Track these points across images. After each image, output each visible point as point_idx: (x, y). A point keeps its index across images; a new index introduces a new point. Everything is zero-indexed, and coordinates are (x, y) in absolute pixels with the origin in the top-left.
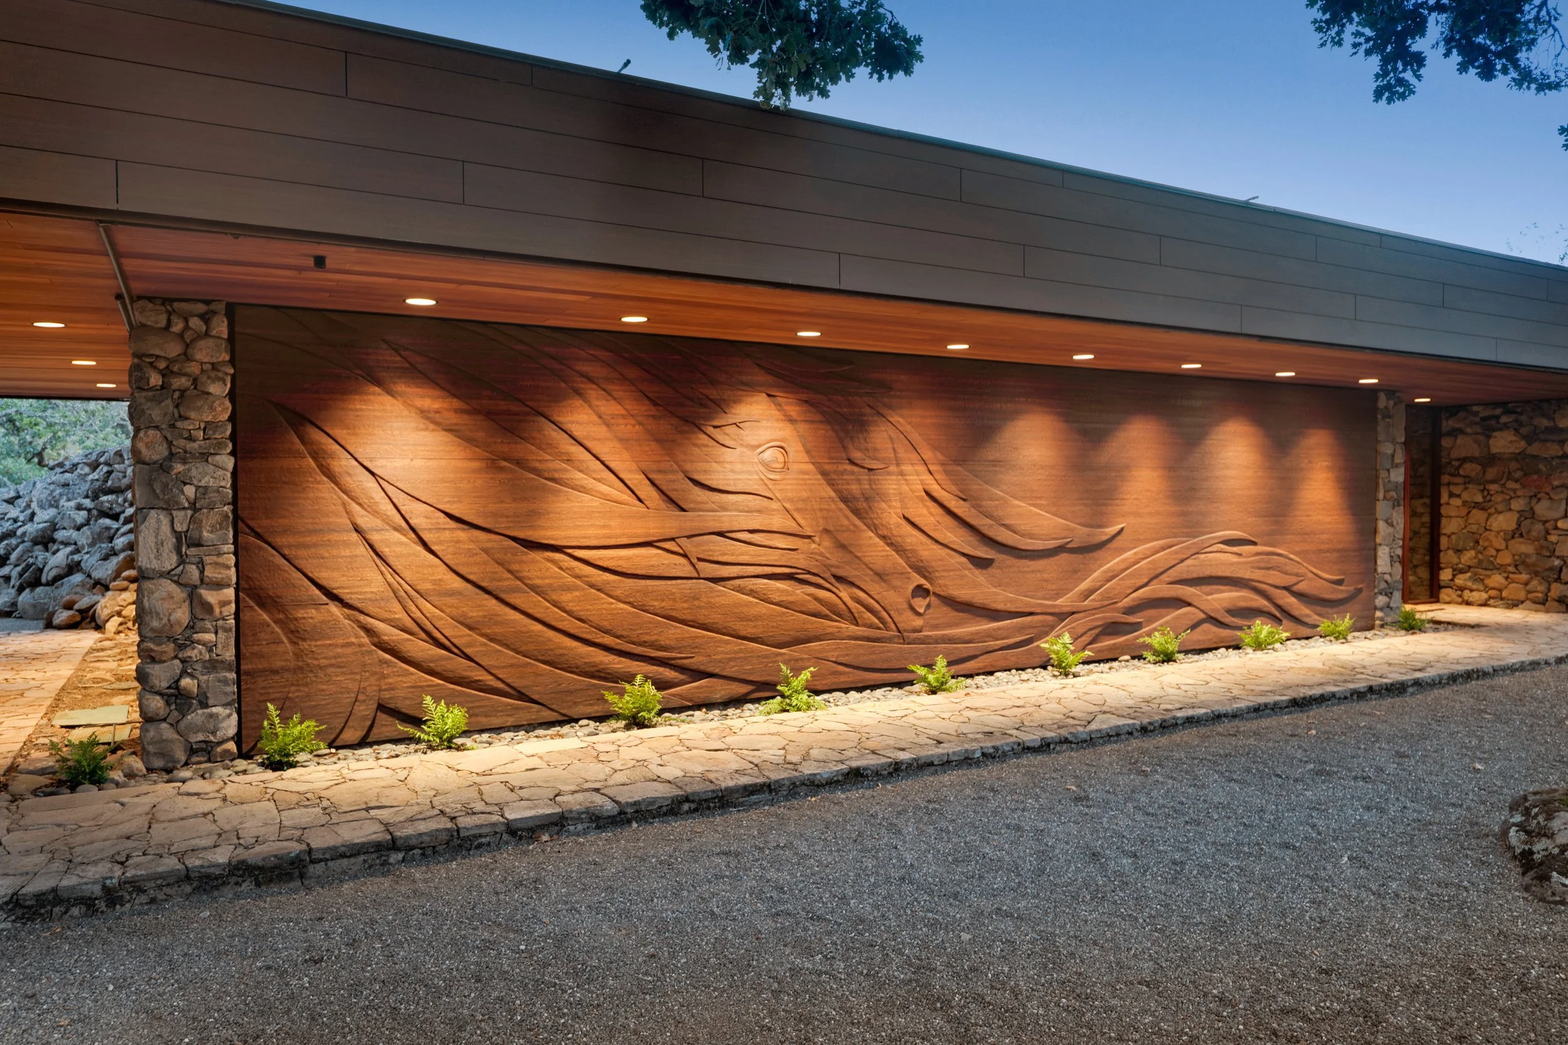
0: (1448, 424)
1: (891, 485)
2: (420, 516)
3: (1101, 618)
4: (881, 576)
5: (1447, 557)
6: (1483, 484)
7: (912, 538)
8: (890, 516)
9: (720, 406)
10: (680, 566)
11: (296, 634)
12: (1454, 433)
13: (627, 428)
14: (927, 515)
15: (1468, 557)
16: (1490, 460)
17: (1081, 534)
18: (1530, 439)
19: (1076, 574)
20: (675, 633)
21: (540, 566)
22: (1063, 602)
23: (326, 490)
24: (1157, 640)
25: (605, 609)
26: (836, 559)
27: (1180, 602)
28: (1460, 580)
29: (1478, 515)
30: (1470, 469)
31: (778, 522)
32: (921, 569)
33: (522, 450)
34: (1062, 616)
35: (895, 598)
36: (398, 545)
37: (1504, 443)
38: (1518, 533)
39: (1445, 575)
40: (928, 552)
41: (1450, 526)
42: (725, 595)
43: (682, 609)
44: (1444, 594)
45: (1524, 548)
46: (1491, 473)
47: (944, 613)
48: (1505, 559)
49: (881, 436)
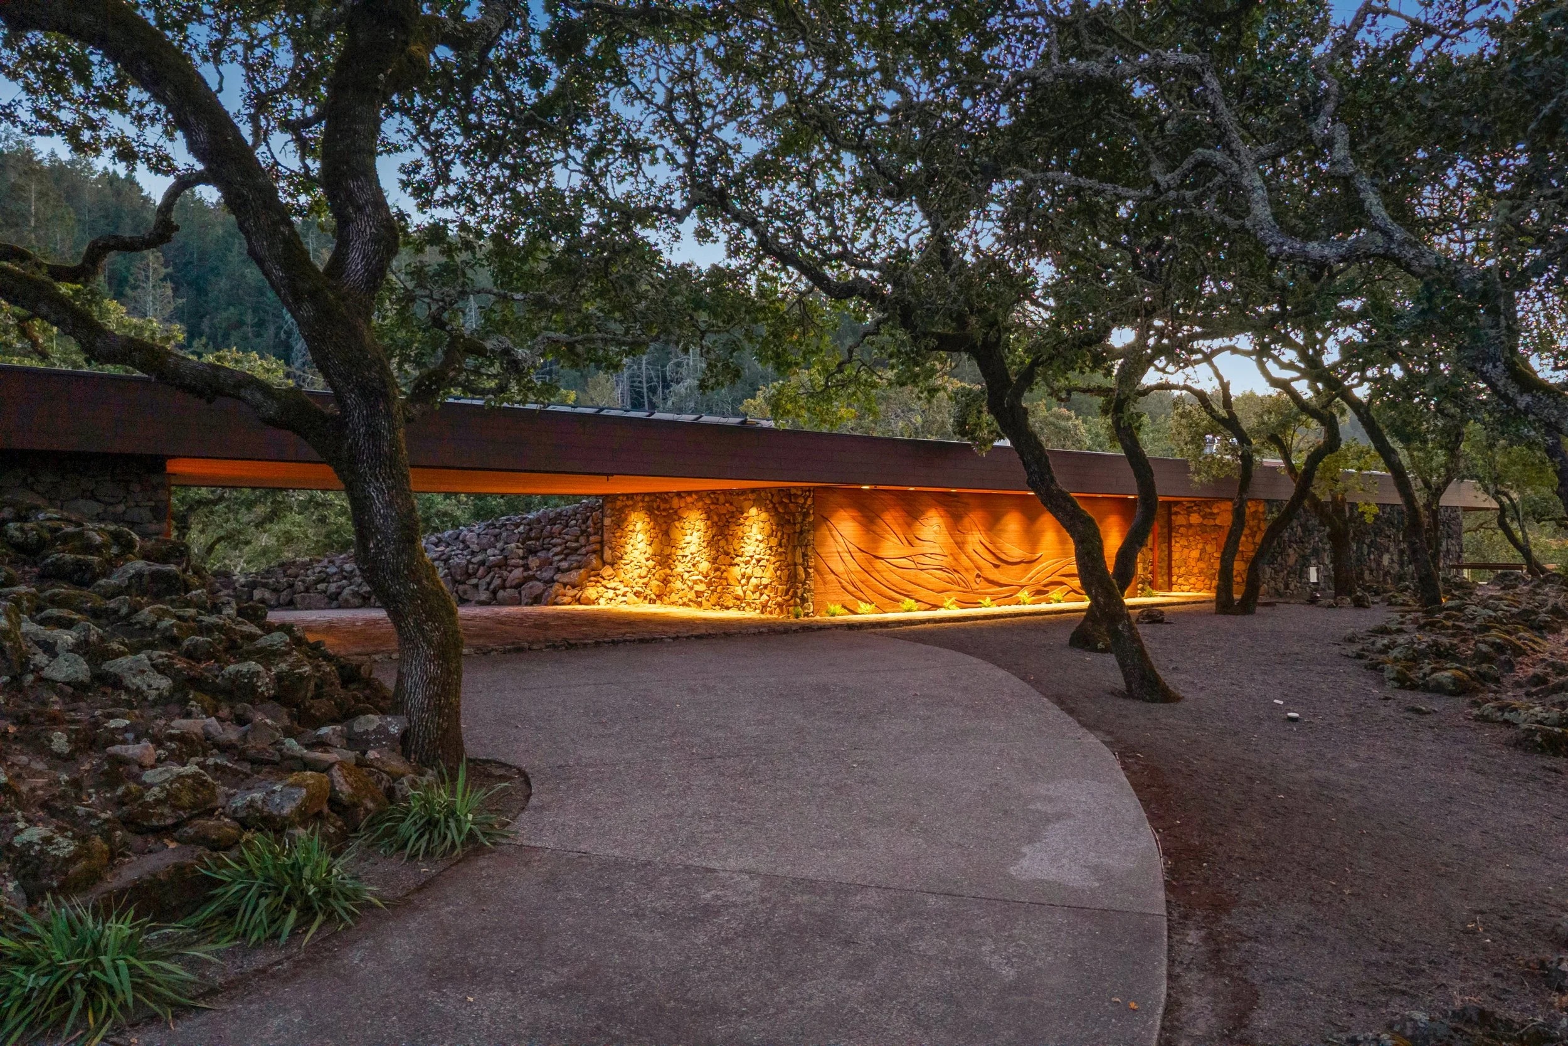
0: (1174, 509)
1: (969, 538)
2: (852, 548)
3: (1035, 588)
4: (967, 570)
5: (1175, 570)
6: (1187, 536)
7: (976, 557)
8: (969, 549)
9: (923, 513)
10: (912, 565)
11: (825, 583)
12: (1177, 513)
13: (901, 521)
14: (980, 549)
15: (1182, 570)
16: (1189, 526)
17: (1028, 556)
18: (1204, 517)
19: (1026, 571)
20: (911, 587)
21: (879, 564)
22: (1023, 581)
23: (831, 541)
24: (1055, 596)
25: (894, 578)
26: (954, 563)
27: (1061, 583)
28: (1180, 581)
29: (1186, 551)
30: (1182, 530)
31: (938, 551)
32: (979, 568)
33: (875, 528)
34: (1022, 587)
35: (971, 577)
36: (847, 557)
37: (1195, 519)
38: (1199, 559)
39: (1174, 579)
40: (981, 562)
41: (1176, 556)
42: (924, 575)
43: (913, 579)
44: (1175, 587)
45: (1202, 565)
46: (1190, 532)
47: (985, 584)
48: (1196, 570)
49: (966, 521)
